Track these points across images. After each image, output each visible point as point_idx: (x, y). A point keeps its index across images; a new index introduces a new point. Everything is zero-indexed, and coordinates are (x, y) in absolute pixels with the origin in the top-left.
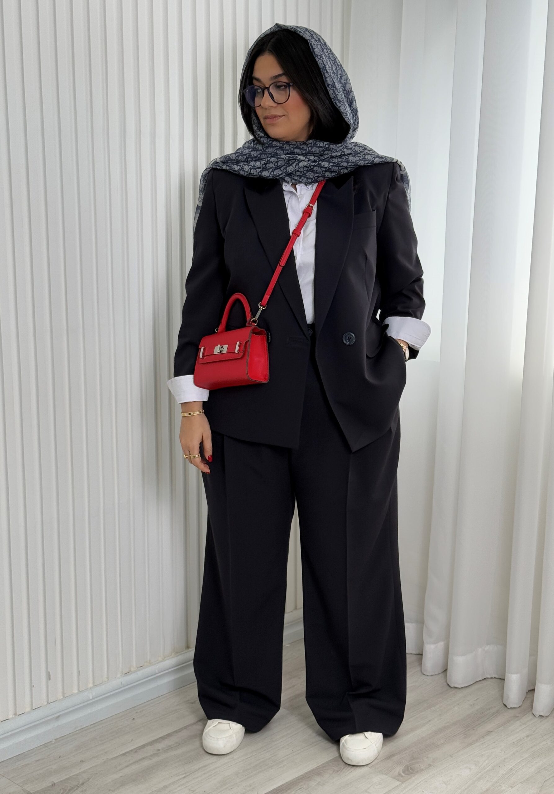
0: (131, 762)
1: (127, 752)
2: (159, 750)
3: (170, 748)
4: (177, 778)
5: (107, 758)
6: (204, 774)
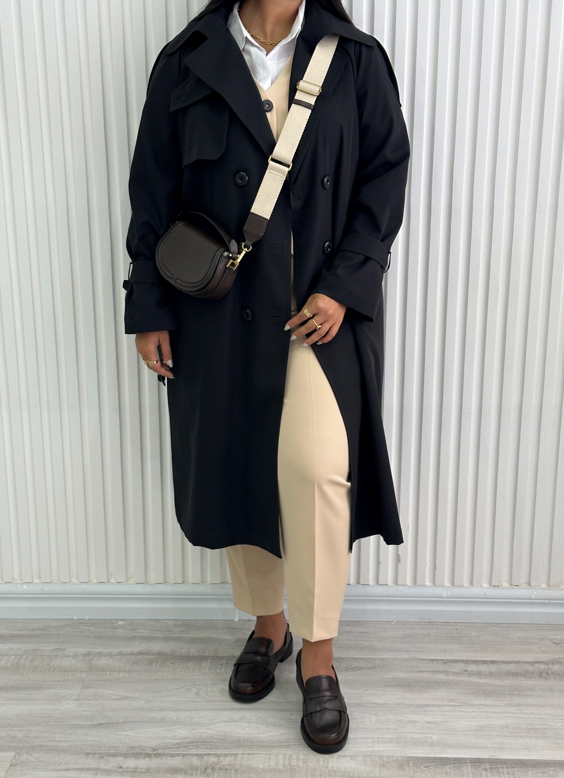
0: (428, 669)
1: (437, 660)
2: (466, 671)
3: (479, 674)
4: (446, 703)
5: (414, 657)
6: (476, 712)
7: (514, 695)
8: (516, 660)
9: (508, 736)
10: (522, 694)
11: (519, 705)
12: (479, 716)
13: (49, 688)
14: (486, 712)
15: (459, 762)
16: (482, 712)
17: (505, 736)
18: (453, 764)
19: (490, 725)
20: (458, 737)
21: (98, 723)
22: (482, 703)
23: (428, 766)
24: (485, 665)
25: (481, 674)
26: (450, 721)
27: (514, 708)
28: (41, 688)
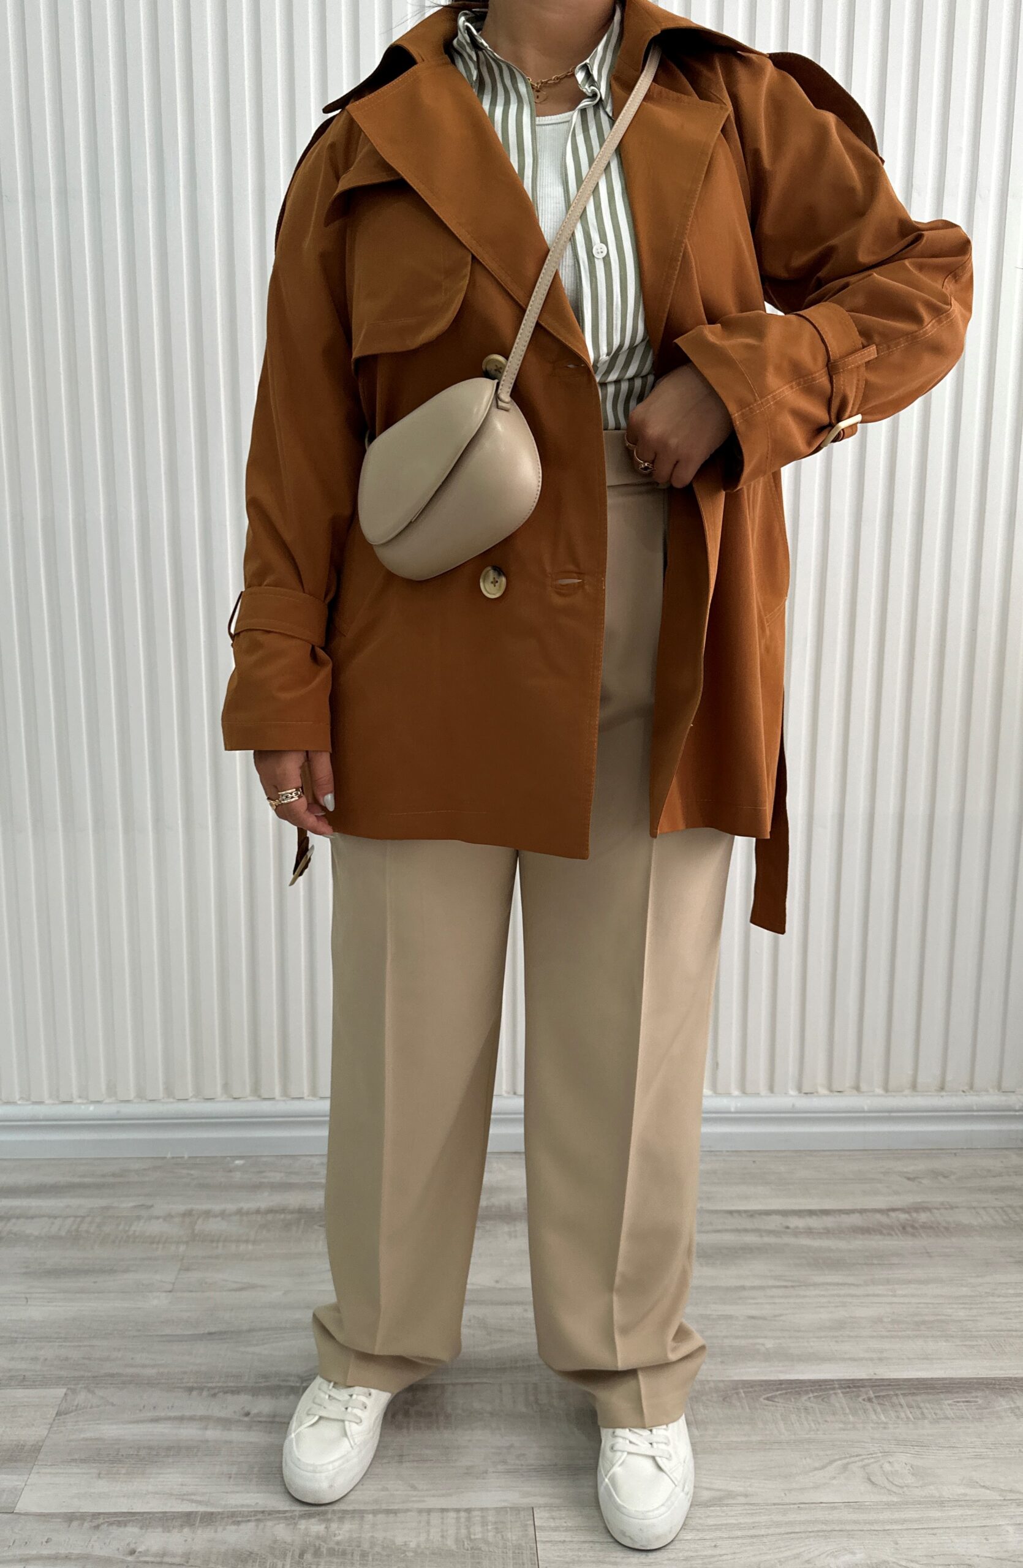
7: (874, 1264)
8: (859, 1207)
9: (887, 1337)
10: (886, 1262)
11: (888, 1282)
12: (829, 1302)
13: (126, 1271)
14: (839, 1296)
15: (821, 1387)
16: (833, 1295)
17: (882, 1337)
18: (812, 1391)
19: (851, 1317)
20: (808, 1342)
21: (206, 1331)
22: (829, 1281)
23: (772, 1397)
24: (814, 1217)
25: (811, 1232)
26: (786, 1314)
27: (881, 1287)
28: (112, 1271)
